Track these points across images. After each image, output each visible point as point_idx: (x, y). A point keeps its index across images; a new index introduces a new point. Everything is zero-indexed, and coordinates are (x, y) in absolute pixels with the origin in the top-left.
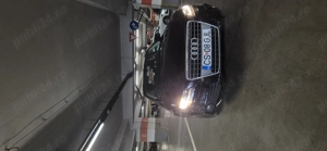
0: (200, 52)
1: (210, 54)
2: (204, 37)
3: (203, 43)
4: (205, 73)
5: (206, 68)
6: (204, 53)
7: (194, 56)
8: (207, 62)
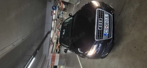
0: (103, 26)
1: (108, 27)
2: (105, 19)
3: (105, 22)
4: (105, 38)
5: (105, 35)
6: (105, 27)
7: (100, 28)
8: (106, 32)
